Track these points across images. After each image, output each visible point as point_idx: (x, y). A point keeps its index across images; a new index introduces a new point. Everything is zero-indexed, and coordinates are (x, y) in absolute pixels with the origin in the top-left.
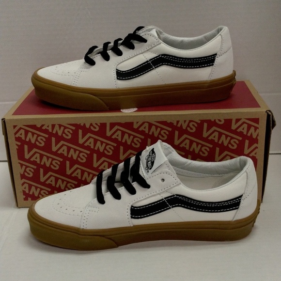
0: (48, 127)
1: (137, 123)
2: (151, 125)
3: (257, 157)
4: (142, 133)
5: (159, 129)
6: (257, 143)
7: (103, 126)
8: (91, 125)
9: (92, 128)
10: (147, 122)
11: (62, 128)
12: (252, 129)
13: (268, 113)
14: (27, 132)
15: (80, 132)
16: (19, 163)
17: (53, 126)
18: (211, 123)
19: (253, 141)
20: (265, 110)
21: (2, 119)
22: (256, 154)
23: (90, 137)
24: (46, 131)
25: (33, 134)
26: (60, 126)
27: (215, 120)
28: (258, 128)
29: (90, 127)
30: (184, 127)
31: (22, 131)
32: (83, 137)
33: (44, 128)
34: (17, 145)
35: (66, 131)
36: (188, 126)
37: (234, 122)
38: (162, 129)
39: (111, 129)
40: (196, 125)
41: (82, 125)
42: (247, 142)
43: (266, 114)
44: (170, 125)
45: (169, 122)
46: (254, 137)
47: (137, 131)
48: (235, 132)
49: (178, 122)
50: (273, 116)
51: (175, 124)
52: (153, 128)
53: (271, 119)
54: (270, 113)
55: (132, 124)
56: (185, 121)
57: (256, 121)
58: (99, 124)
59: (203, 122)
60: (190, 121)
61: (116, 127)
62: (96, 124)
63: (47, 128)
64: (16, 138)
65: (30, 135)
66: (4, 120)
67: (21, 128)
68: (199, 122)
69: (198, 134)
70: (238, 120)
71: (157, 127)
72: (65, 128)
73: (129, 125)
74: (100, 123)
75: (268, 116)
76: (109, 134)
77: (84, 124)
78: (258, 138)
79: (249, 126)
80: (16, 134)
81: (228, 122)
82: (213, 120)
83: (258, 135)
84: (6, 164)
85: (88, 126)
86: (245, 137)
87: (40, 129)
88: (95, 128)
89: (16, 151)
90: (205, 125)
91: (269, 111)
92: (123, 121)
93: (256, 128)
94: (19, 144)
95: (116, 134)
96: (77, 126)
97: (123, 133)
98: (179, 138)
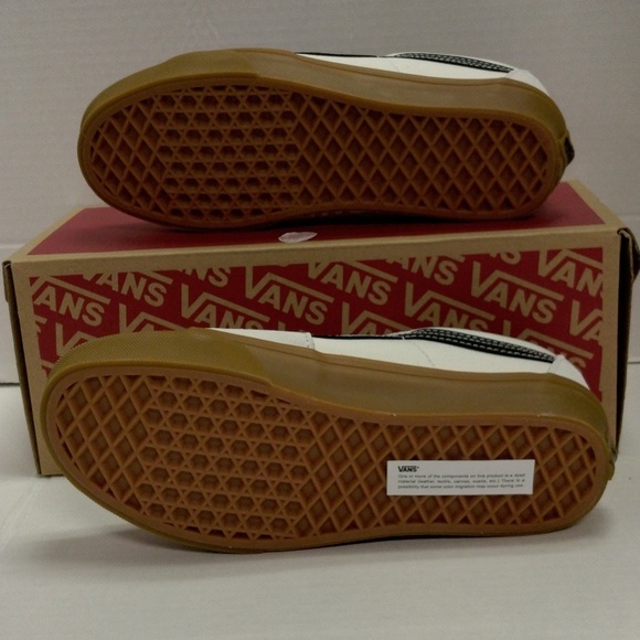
0: (110, 278)
1: (317, 265)
2: (348, 271)
3: (602, 341)
4: (329, 289)
5: (368, 280)
6: (600, 307)
7: (237, 274)
8: (210, 272)
9: (212, 280)
10: (340, 263)
11: (143, 282)
12: (587, 274)
13: (622, 235)
14: (60, 293)
15: (185, 289)
16: (43, 367)
17: (122, 277)
18: (490, 263)
19: (591, 303)
20: (617, 229)
21: (5, 263)
22: (598, 334)
24: (105, 290)
25: (76, 296)
26: (138, 276)
27: (499, 255)
28: (601, 271)
29: (207, 278)
30: (427, 273)
31: (51, 291)
32: (191, 302)
33: (100, 282)
34: (37, 323)
35: (152, 288)
36: (436, 270)
37: (543, 258)
38: (375, 279)
39: (256, 281)
40: (455, 268)
41: (189, 272)
42: (576, 306)
43: (619, 237)
44: (394, 268)
45: (390, 261)
46: (593, 292)
47: (315, 284)
48: (546, 282)
49: (412, 261)
50: (634, 243)
51: (405, 267)
52: (355, 277)
53: (631, 250)
54: (627, 235)
55: (304, 268)
56: (429, 259)
57: (596, 253)
58: (228, 271)
59: (470, 259)
60: (441, 259)
61: (269, 277)
62: (222, 270)
63: (108, 282)
64: (35, 307)
65: (68, 298)
66: (7, 266)
67: (46, 284)
68: (462, 260)
69: (461, 289)
70: (552, 254)
71: (363, 275)
72: (150, 280)
73: (297, 272)
74: (232, 269)
75: (624, 242)
76: (251, 293)
77: (194, 272)
78: (603, 295)
79: (580, 268)
80: (35, 297)
81: (530, 259)
82: (494, 255)
83: (601, 289)
84: (17, 392)
85: (202, 275)
86: (571, 294)
87: (91, 285)
88: (219, 279)
89: (37, 339)
90: (477, 267)
91: (626, 230)
92: (284, 262)
93: (596, 272)
94: (43, 320)
95: (268, 293)
96: (178, 277)
97: (285, 291)
98: (415, 300)
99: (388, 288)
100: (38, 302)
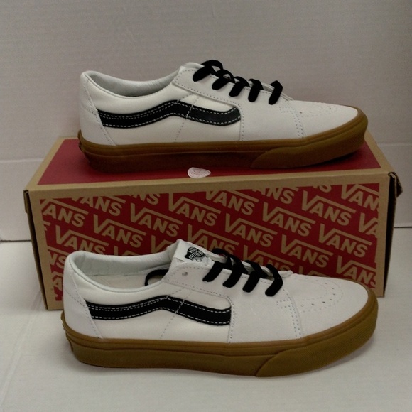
0: (88, 200)
1: (211, 192)
2: (229, 195)
3: (377, 235)
4: (219, 206)
5: (241, 201)
6: (377, 217)
7: (164, 198)
8: (148, 196)
9: (149, 201)
10: (225, 191)
11: (108, 202)
12: (370, 198)
13: (391, 176)
14: (58, 208)
15: (133, 206)
16: (49, 250)
17: (95, 199)
18: (313, 192)
19: (372, 214)
20: (388, 173)
21: (25, 191)
22: (375, 231)
23: (146, 213)
24: (85, 207)
25: (67, 210)
26: (105, 199)
27: (318, 187)
28: (378, 197)
29: (146, 200)
30: (276, 198)
31: (53, 208)
32: (137, 213)
33: (82, 202)
34: (45, 225)
35: (113, 206)
36: (282, 195)
37: (344, 189)
38: (245, 200)
39: (175, 202)
40: (292, 194)
41: (135, 197)
42: (363, 216)
43: (389, 178)
44: (257, 194)
45: (254, 190)
46: (373, 208)
47: (211, 203)
48: (346, 202)
49: (267, 190)
50: (398, 180)
51: (263, 193)
52: (234, 199)
53: (396, 185)
54: (394, 176)
55: (204, 194)
56: (277, 189)
57: (375, 187)
58: (159, 196)
59: (301, 189)
60: (285, 189)
61: (183, 199)
62: (155, 195)
63: (87, 202)
64: (43, 216)
65: (63, 212)
66: (27, 194)
67: (50, 203)
68: (297, 190)
69: (296, 206)
70: (349, 187)
71: (238, 198)
72: (112, 201)
73: (199, 196)
74: (161, 195)
75: (392, 180)
76: (172, 208)
77: (138, 196)
78: (378, 210)
79: (366, 195)
80: (43, 211)
81: (337, 190)
82: (315, 187)
83: (377, 206)
85: (143, 198)
86: (360, 209)
87: (77, 204)
88: (152, 200)
89: (45, 234)
90: (305, 194)
91: (394, 173)
92: (191, 191)
93: (375, 197)
94: (48, 224)
95: (182, 208)
96: (129, 199)
97: (192, 207)
98: (269, 212)
99: (253, 205)
100: (45, 213)
